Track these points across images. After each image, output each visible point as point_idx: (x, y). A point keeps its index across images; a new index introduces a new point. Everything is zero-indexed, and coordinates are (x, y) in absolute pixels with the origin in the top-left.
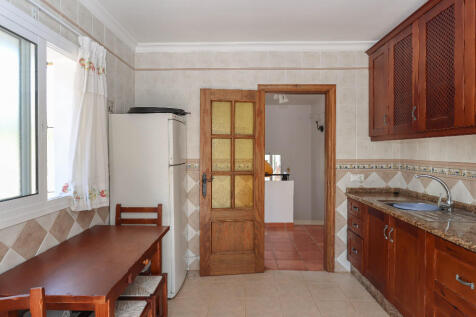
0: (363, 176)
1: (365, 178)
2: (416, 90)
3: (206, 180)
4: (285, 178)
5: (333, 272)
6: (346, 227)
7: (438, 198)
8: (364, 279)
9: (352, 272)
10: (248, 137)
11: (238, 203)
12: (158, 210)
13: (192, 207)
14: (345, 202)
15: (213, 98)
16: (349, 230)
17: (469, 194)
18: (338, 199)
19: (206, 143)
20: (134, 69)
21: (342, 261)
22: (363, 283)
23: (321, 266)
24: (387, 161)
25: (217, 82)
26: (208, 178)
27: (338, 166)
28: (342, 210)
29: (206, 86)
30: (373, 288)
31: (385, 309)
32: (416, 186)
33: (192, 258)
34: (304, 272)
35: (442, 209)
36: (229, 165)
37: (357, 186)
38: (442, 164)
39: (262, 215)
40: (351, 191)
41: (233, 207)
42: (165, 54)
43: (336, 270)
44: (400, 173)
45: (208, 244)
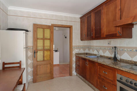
0: (79, 50)
1: (80, 50)
2: (92, 29)
3: (35, 52)
4: (56, 51)
5: (72, 76)
6: (75, 64)
7: (97, 55)
8: (80, 76)
9: (77, 75)
10: (48, 39)
11: (45, 59)
12: (20, 63)
13: (30, 62)
14: (75, 57)
15: (37, 27)
16: (76, 64)
17: (103, 53)
18: (73, 56)
19: (35, 41)
20: (8, 15)
21: (74, 72)
22: (80, 78)
23: (69, 75)
24: (84, 46)
25: (39, 22)
26: (36, 52)
27: (73, 47)
28: (74, 59)
29: (35, 23)
30: (83, 78)
31: (86, 83)
32: (91, 52)
33: (30, 78)
34: (64, 77)
35: (98, 57)
36: (43, 48)
37: (78, 52)
38: (97, 46)
39: (53, 62)
40: (76, 54)
41: (44, 60)
42: (20, 11)
43: (73, 75)
44: (87, 49)
45: (36, 73)
